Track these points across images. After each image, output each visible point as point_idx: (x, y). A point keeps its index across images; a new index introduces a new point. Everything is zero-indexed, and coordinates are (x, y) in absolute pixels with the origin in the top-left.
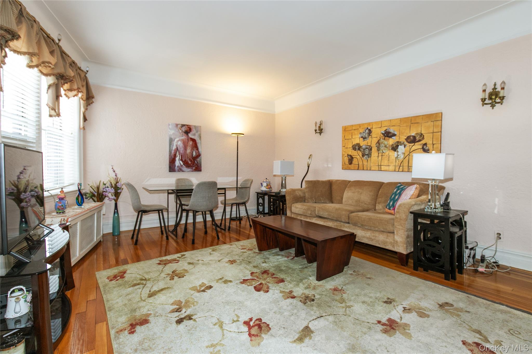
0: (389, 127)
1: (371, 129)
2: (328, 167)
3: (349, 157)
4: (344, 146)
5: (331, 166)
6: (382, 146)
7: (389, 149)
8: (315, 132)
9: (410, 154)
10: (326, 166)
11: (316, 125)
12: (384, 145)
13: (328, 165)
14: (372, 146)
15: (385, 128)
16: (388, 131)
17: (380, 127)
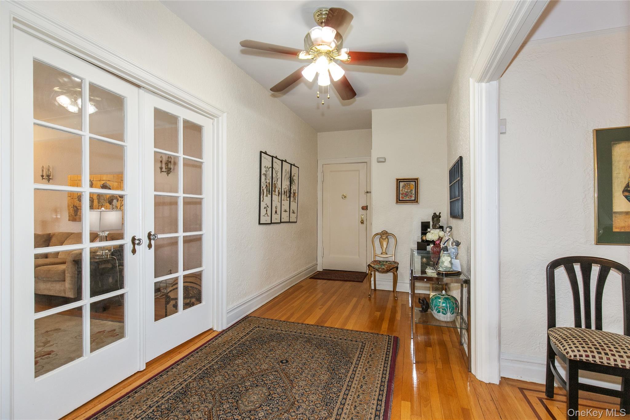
0: (106, 181)
1: (93, 181)
2: (57, 218)
3: (75, 208)
4: (70, 197)
5: (60, 217)
6: (102, 199)
7: (107, 202)
8: (42, 178)
9: (121, 208)
10: (55, 217)
11: (43, 171)
12: (103, 198)
13: (56, 215)
14: (94, 198)
15: (104, 182)
16: (105, 185)
17: (100, 181)
